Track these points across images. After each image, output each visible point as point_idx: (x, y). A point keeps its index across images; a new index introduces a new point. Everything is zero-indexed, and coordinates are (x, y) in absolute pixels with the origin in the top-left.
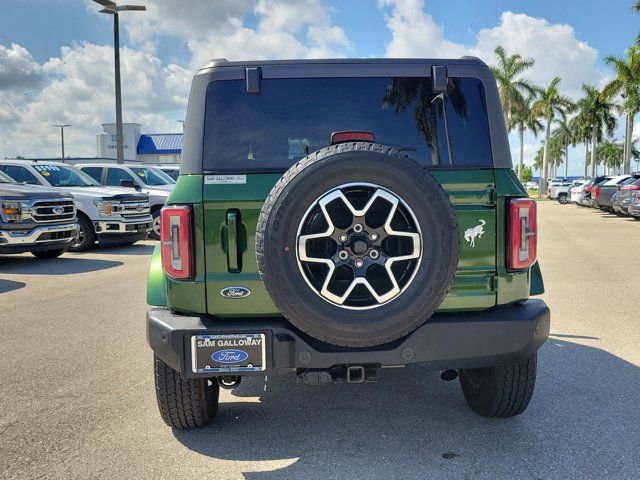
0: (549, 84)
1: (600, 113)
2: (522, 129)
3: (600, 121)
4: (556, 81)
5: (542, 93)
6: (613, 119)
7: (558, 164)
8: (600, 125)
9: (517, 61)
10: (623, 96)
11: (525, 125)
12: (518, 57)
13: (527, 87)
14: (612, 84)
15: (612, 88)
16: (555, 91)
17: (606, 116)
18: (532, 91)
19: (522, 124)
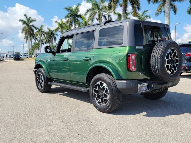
0: (40, 27)
1: (52, 36)
2: (31, 39)
3: (52, 38)
4: (42, 26)
5: (38, 29)
6: (56, 38)
7: (38, 50)
8: (52, 39)
9: (31, 19)
10: (60, 32)
11: (32, 38)
12: (31, 18)
13: (34, 27)
14: (57, 28)
15: (57, 29)
16: (42, 29)
17: (54, 37)
18: (36, 28)
19: (31, 38)
